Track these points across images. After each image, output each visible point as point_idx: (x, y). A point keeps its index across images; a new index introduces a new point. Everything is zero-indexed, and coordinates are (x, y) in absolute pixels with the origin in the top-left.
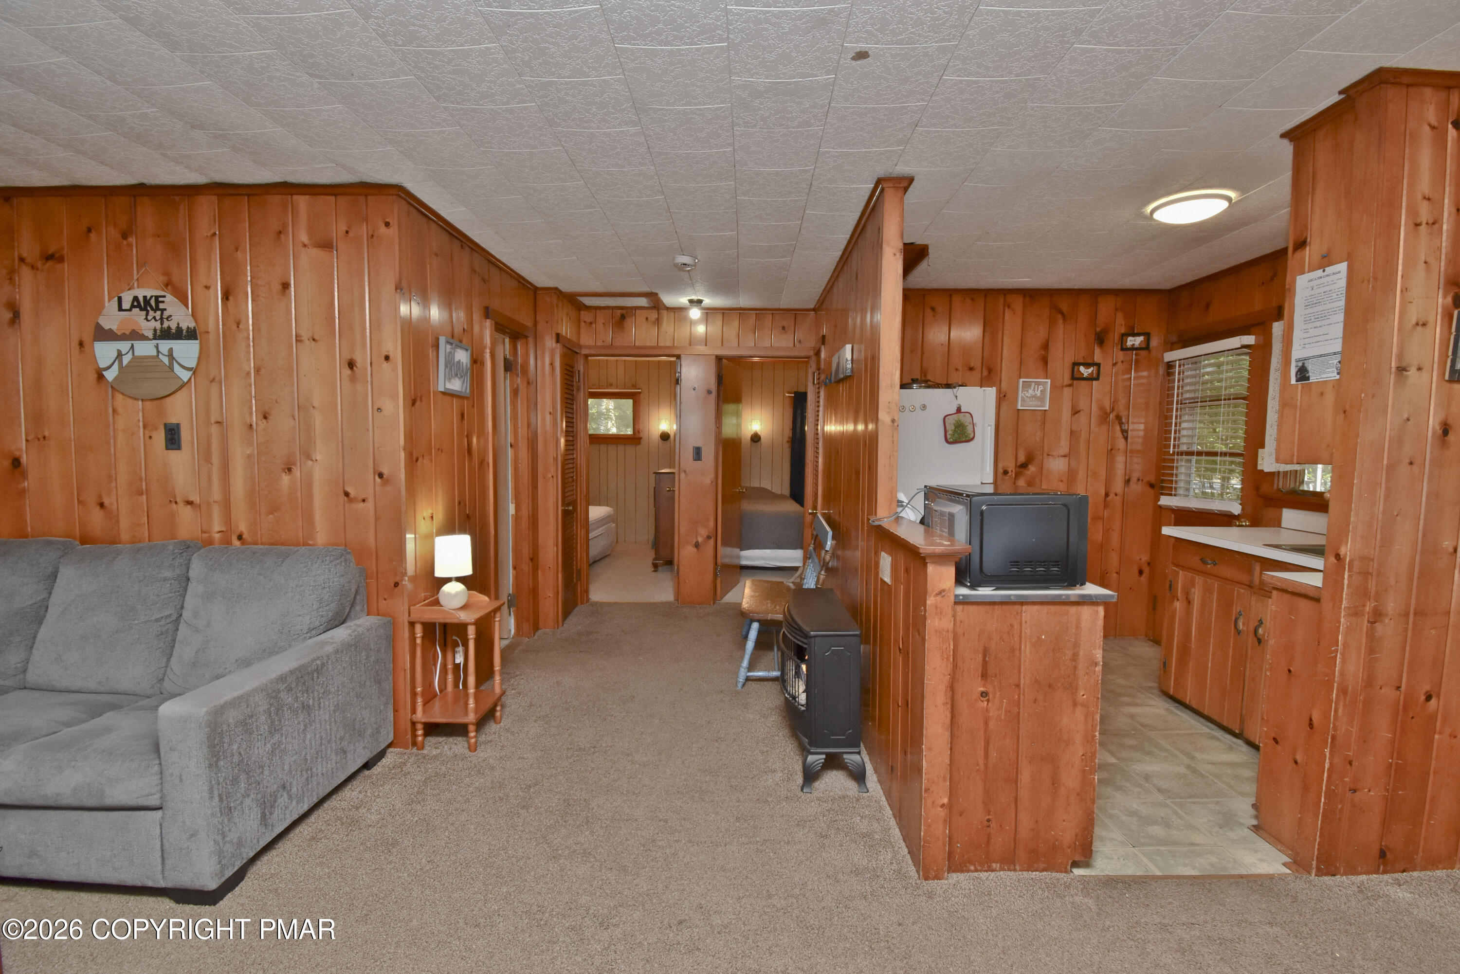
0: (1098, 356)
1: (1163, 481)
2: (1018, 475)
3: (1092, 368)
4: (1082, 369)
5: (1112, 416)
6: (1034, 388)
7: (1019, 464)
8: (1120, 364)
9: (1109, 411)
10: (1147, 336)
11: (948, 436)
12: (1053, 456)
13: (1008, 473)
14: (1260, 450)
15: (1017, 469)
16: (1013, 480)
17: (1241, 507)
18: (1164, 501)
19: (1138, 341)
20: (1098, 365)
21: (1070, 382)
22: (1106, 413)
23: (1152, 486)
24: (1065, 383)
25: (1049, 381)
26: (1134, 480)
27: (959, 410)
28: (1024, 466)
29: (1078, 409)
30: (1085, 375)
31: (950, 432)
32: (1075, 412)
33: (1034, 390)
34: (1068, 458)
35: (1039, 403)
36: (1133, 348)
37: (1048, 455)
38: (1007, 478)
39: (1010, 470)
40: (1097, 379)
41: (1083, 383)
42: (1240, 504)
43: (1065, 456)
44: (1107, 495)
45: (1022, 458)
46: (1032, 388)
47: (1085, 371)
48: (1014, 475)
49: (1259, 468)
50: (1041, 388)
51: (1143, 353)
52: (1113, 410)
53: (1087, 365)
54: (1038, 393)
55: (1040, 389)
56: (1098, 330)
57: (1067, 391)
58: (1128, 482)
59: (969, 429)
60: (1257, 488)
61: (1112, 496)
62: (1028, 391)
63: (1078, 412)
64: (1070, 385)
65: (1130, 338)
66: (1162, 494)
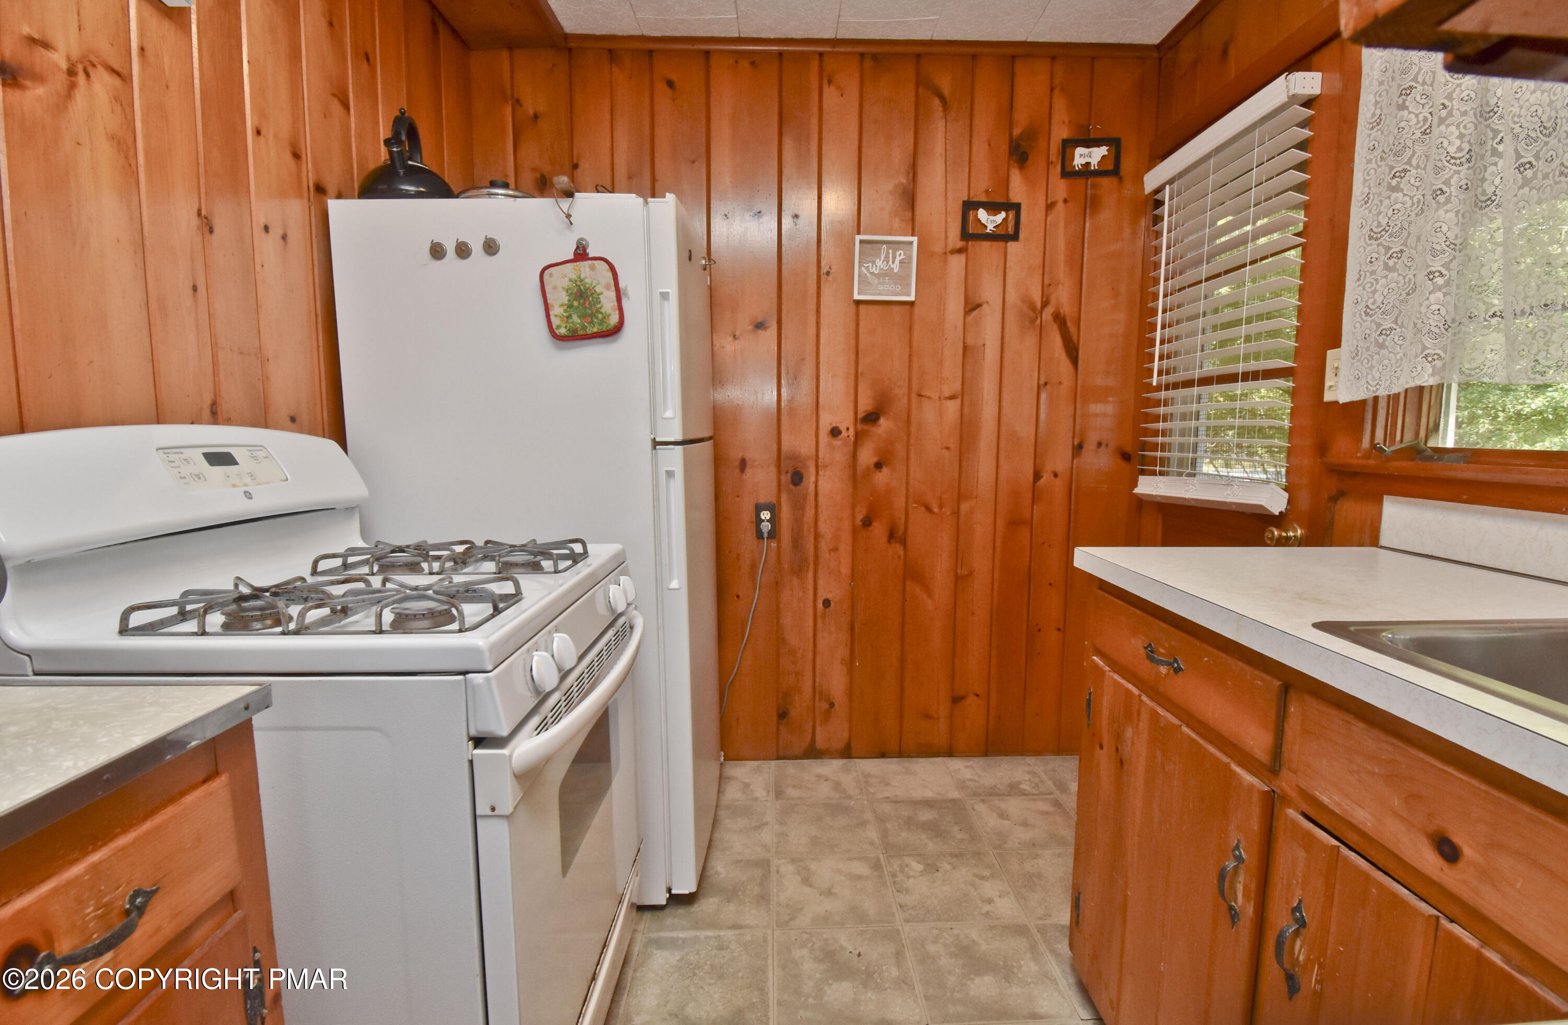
0: (1018, 190)
1: (1144, 446)
2: (859, 437)
3: (1003, 215)
4: (982, 214)
5: (1048, 314)
6: (887, 257)
7: (861, 415)
8: (1060, 206)
9: (1039, 305)
10: (1114, 143)
11: (555, 322)
12: (929, 398)
13: (840, 432)
14: (1330, 353)
15: (860, 427)
16: (851, 448)
17: (1286, 495)
18: (1148, 486)
19: (1094, 156)
20: (1017, 207)
21: (960, 244)
22: (1032, 307)
23: (1126, 457)
24: (950, 247)
25: (915, 239)
26: (1090, 446)
27: (581, 254)
28: (872, 418)
29: (978, 301)
30: (990, 228)
31: (557, 310)
32: (972, 306)
33: (887, 259)
34: (958, 401)
35: (898, 288)
36: (1086, 172)
37: (920, 396)
38: (837, 443)
39: (843, 428)
40: (1015, 237)
41: (986, 245)
42: (1286, 489)
43: (952, 397)
44: (1037, 476)
45: (866, 404)
46: (883, 258)
47: (989, 220)
48: (852, 438)
49: (1328, 397)
50: (900, 255)
51: (1106, 182)
52: (1045, 304)
53: (993, 208)
54: (896, 267)
55: (898, 259)
56: (1017, 132)
57: (957, 262)
58: (1078, 448)
59: (608, 301)
60: (1322, 448)
61: (1046, 478)
62: (874, 263)
63: (979, 306)
64: (960, 251)
65: (1079, 151)
66: (1143, 472)
